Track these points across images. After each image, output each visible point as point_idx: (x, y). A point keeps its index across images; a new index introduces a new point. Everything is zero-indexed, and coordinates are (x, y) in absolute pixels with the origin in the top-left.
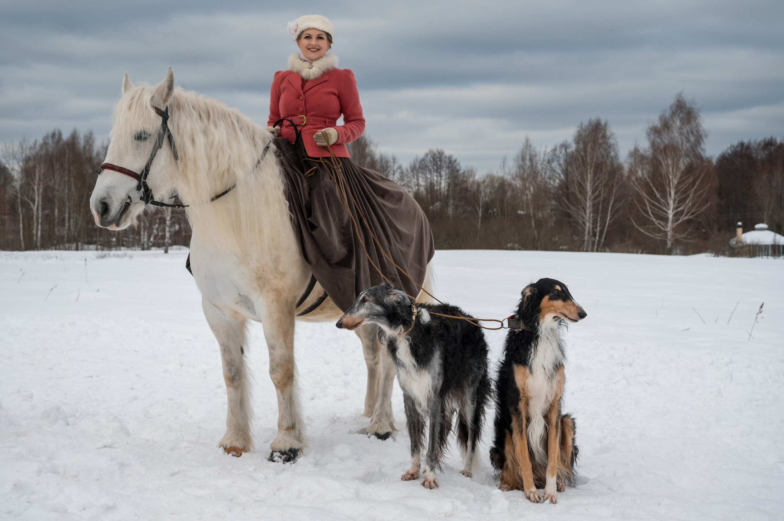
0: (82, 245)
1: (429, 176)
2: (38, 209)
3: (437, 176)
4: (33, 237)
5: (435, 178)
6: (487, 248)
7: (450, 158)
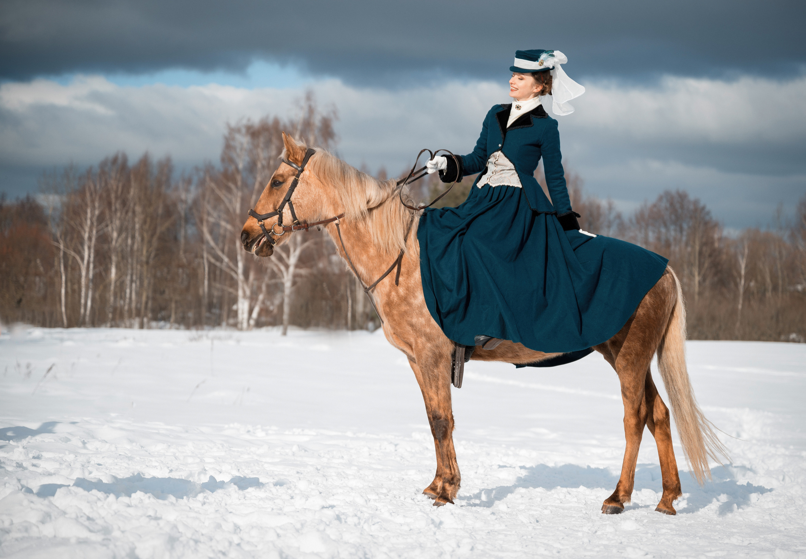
0: (148, 322)
1: (663, 230)
3: (675, 230)
4: (80, 308)
5: (673, 233)
6: (759, 339)
7: (696, 202)
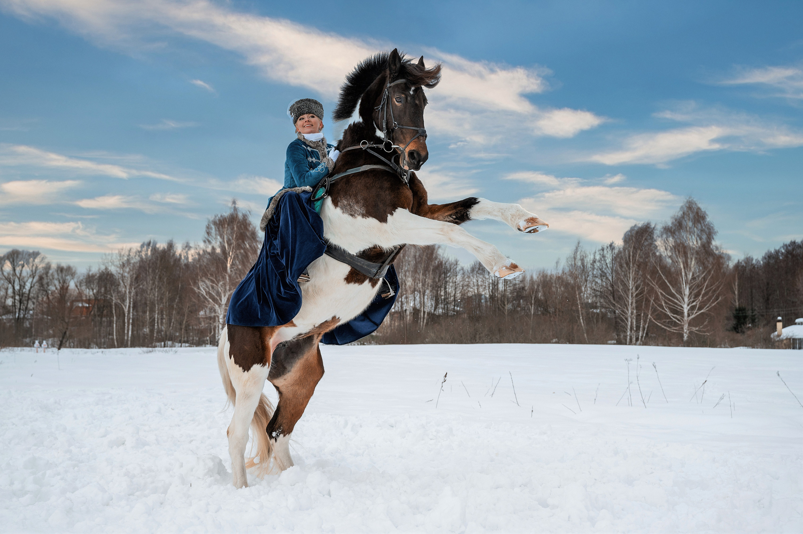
2: (129, 311)
